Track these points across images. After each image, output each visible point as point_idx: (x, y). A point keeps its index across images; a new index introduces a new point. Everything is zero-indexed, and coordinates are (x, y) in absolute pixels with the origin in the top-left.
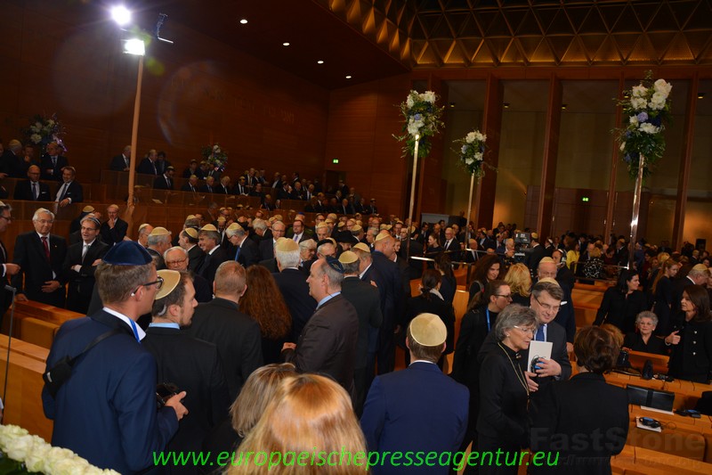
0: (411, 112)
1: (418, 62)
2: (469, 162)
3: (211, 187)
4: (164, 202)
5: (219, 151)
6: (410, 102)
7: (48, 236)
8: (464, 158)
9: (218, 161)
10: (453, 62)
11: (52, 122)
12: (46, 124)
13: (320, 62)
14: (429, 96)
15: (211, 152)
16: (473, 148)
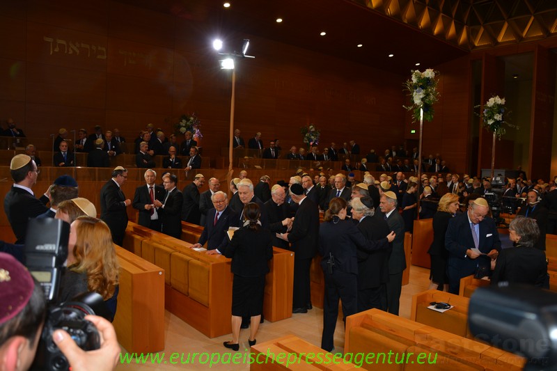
0: (415, 87)
1: (476, 45)
2: (490, 122)
3: (303, 156)
4: (263, 167)
5: (313, 130)
6: (414, 80)
7: (154, 186)
8: (486, 120)
9: (313, 137)
10: (505, 41)
11: (192, 118)
12: (188, 120)
13: (391, 56)
14: (429, 73)
15: (308, 131)
16: (492, 111)
